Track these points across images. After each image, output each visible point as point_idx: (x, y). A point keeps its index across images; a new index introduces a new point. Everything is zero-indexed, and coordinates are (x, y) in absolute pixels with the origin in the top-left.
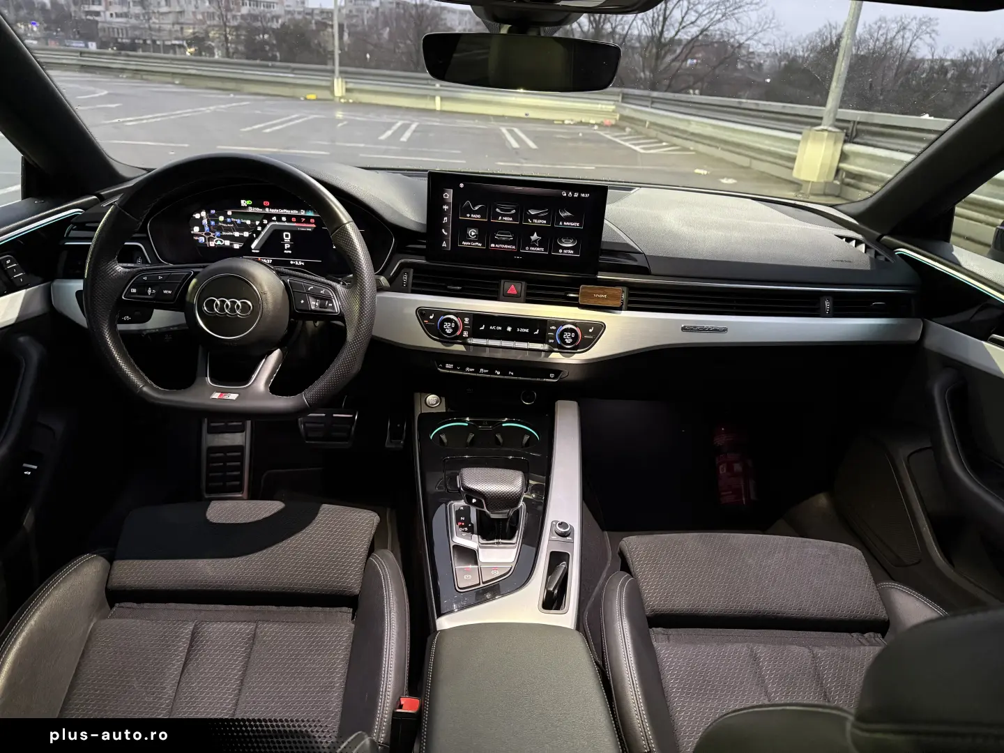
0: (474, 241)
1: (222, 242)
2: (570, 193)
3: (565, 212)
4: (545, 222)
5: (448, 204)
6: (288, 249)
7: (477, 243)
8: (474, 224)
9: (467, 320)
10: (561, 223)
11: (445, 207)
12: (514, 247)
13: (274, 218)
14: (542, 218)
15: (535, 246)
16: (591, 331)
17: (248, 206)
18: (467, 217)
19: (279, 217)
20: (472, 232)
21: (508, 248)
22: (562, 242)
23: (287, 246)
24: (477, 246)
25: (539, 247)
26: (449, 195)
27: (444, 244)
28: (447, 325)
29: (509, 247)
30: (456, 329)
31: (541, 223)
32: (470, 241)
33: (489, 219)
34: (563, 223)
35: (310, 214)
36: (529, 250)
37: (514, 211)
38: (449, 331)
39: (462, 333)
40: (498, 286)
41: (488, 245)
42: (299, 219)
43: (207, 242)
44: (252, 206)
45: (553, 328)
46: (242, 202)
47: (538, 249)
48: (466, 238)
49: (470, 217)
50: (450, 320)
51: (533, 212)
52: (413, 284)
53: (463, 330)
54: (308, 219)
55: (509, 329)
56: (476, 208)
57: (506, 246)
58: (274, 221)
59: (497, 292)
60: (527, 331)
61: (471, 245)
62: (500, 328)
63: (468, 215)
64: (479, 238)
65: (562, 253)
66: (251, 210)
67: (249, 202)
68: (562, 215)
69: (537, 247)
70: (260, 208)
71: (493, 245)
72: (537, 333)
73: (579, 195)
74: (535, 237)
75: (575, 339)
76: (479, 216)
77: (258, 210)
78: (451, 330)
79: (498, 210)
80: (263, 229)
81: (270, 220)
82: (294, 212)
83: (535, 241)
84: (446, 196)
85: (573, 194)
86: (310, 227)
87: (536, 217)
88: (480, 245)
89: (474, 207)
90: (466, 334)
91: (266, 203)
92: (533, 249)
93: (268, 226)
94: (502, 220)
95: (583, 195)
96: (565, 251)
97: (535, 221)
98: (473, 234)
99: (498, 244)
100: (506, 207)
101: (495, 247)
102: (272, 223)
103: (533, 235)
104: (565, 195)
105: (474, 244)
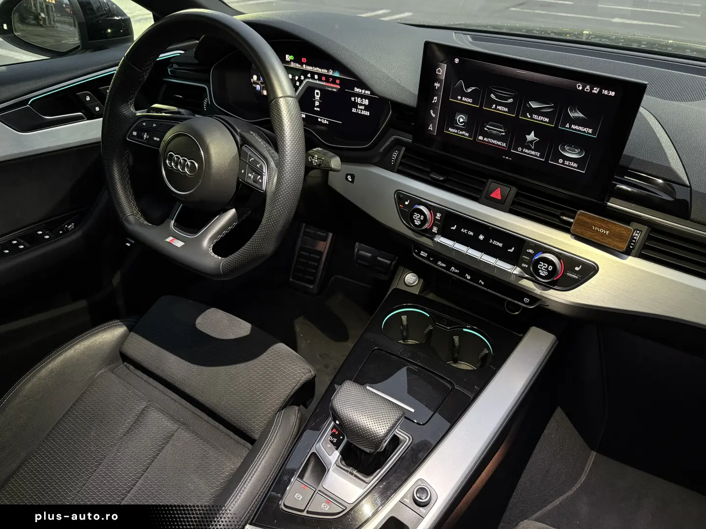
0: (462, 130)
2: (588, 87)
3: (576, 111)
4: (547, 120)
5: (440, 81)
6: (317, 107)
7: (464, 133)
8: (464, 109)
9: (439, 215)
10: (568, 126)
11: (437, 85)
12: (504, 145)
13: (309, 75)
14: (545, 115)
15: (530, 149)
16: (577, 269)
17: (291, 60)
18: (457, 99)
19: (313, 74)
20: (461, 119)
21: (497, 145)
22: (564, 150)
23: (317, 104)
24: (464, 135)
25: (535, 150)
26: (442, 71)
27: (430, 128)
28: (416, 216)
29: (499, 143)
30: (424, 222)
31: (542, 121)
32: (457, 128)
33: (481, 106)
34: (570, 126)
35: (337, 75)
36: (522, 151)
37: (511, 100)
38: (417, 223)
39: (431, 228)
40: (484, 184)
41: (475, 137)
42: (327, 78)
43: (262, 91)
44: (294, 61)
45: (531, 251)
46: (287, 56)
47: (533, 153)
48: (453, 124)
49: (461, 100)
50: (421, 212)
51: (534, 105)
52: (400, 164)
53: (434, 224)
54: (334, 80)
55: (481, 237)
56: (469, 90)
57: (495, 142)
58: (309, 78)
59: (480, 191)
60: (501, 245)
61: (457, 133)
62: (471, 233)
63: (459, 97)
64: (467, 127)
65: (563, 164)
66: (293, 65)
67: (292, 57)
68: (571, 115)
69: (532, 150)
70: (299, 64)
71: (481, 138)
72: (511, 250)
73: (600, 91)
74: (531, 137)
75: (552, 274)
76: (470, 100)
77: (298, 66)
78: (420, 223)
79: (492, 96)
80: (300, 84)
81: (306, 77)
82: (324, 71)
83: (531, 142)
84: (439, 71)
85: (592, 89)
86: (335, 88)
87: (537, 111)
88: (467, 134)
89: (467, 88)
90: (435, 230)
91: (304, 60)
92: (527, 151)
93: (304, 82)
94: (495, 109)
95: (606, 92)
96: (567, 163)
97: (535, 116)
98: (461, 120)
99: (488, 137)
100: (503, 93)
101: (483, 141)
102: (307, 80)
103: (529, 134)
104: (581, 88)
105: (461, 133)
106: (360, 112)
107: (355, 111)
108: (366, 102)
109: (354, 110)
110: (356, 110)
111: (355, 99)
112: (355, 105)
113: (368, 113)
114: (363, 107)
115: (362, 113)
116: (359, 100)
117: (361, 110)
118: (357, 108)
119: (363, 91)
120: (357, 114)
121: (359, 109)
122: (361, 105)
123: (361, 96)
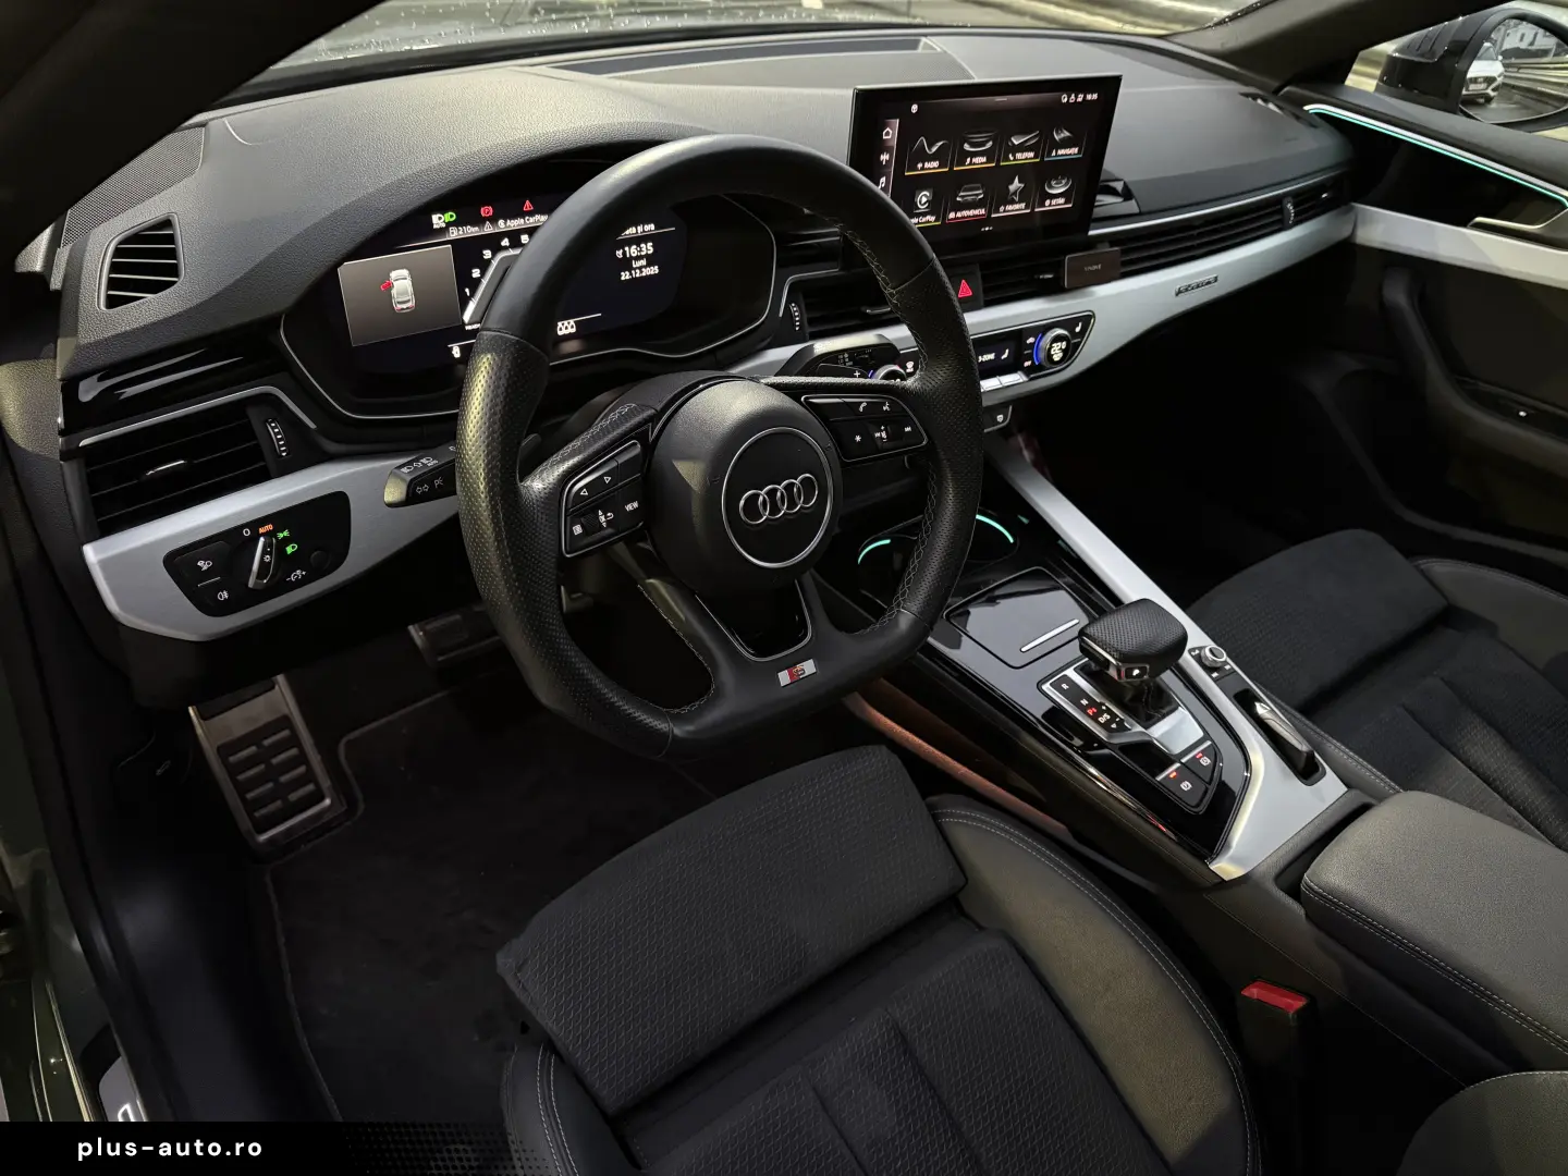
0: (925, 215)
2: (1073, 96)
3: (1062, 132)
4: (1031, 154)
5: (888, 150)
7: (928, 217)
8: (927, 181)
10: (1054, 154)
11: (884, 157)
12: (983, 211)
13: (505, 242)
14: (1029, 149)
15: (1013, 202)
16: (1078, 328)
17: (449, 224)
18: (918, 170)
19: (515, 238)
20: (923, 198)
21: (974, 216)
22: (1051, 187)
24: (928, 222)
25: (1020, 202)
26: (891, 134)
29: (976, 212)
31: (1026, 159)
32: (919, 215)
33: (951, 167)
34: (1056, 152)
36: (1004, 211)
37: (990, 144)
41: (945, 217)
44: (455, 224)
45: (1031, 340)
46: (435, 218)
47: (1017, 206)
48: (914, 210)
49: (923, 168)
51: (1016, 141)
52: (811, 322)
56: (934, 149)
57: (971, 212)
58: (506, 248)
60: (992, 356)
61: (919, 223)
63: (920, 166)
64: (932, 207)
65: (1049, 205)
66: (454, 233)
67: (449, 216)
68: (1057, 137)
69: (1016, 203)
70: (473, 225)
71: (952, 215)
72: (1005, 357)
73: (1084, 98)
74: (1016, 185)
76: (936, 164)
77: (471, 231)
79: (966, 146)
80: (483, 274)
81: (497, 249)
83: (1015, 193)
84: (888, 134)
85: (1076, 97)
87: (1021, 148)
88: (933, 218)
89: (930, 147)
91: (486, 211)
92: (1010, 207)
93: (494, 263)
94: (971, 163)
95: (1089, 97)
96: (1054, 202)
97: (1019, 155)
98: (924, 200)
99: (961, 210)
100: (978, 138)
101: (956, 218)
102: (501, 255)
103: (1012, 182)
104: (1066, 100)
105: (924, 220)
106: (638, 275)
107: (627, 277)
108: (648, 248)
109: (625, 276)
110: (631, 274)
111: (624, 253)
112: (626, 263)
113: (655, 270)
114: (643, 262)
115: (644, 274)
116: (633, 251)
117: (640, 268)
118: (630, 268)
119: (640, 229)
120: (633, 280)
121: (635, 269)
122: (638, 258)
123: (638, 241)
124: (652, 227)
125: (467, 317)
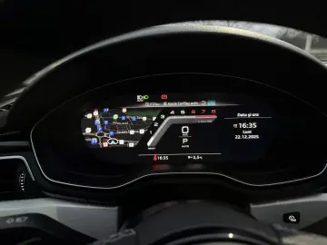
1: (116, 141)
6: (186, 144)
13: (172, 112)
17: (145, 101)
19: (177, 111)
23: (185, 140)
35: (212, 104)
42: (199, 111)
43: (100, 143)
44: (149, 101)
46: (138, 97)
54: (208, 110)
58: (172, 115)
66: (147, 105)
70: (157, 103)
77: (157, 105)
80: (160, 124)
81: (168, 115)
82: (195, 104)
86: (210, 119)
91: (164, 97)
93: (166, 121)
102: (169, 118)
106: (246, 138)
108: (253, 125)
109: (238, 137)
110: (241, 137)
111: (238, 126)
112: (240, 131)
113: (257, 137)
114: (250, 132)
115: (249, 138)
116: (244, 125)
117: (248, 135)
118: (241, 134)
119: (249, 115)
120: (242, 140)
121: (244, 135)
122: (246, 129)
123: (247, 120)
124: (258, 115)
125: (149, 144)
